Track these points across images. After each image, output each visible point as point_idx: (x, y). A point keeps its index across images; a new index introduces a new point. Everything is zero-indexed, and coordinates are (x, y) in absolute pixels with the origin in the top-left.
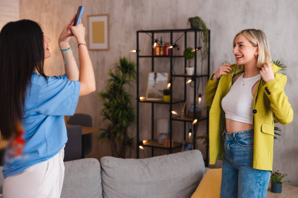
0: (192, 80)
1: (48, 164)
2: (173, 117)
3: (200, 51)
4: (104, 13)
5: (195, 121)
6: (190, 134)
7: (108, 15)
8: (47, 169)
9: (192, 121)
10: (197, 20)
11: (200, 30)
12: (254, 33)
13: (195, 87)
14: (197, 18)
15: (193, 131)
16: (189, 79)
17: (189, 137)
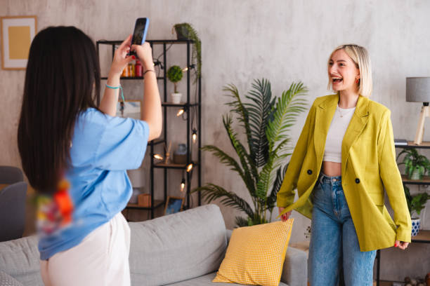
0: (185, 111)
1: (111, 227)
2: (155, 162)
3: (193, 69)
4: (29, 14)
5: (190, 167)
6: (183, 185)
7: (35, 17)
8: (111, 234)
9: (186, 168)
10: (187, 27)
11: (192, 42)
12: (357, 50)
13: (188, 119)
14: (185, 25)
15: (186, 181)
16: (180, 109)
17: (182, 190)
